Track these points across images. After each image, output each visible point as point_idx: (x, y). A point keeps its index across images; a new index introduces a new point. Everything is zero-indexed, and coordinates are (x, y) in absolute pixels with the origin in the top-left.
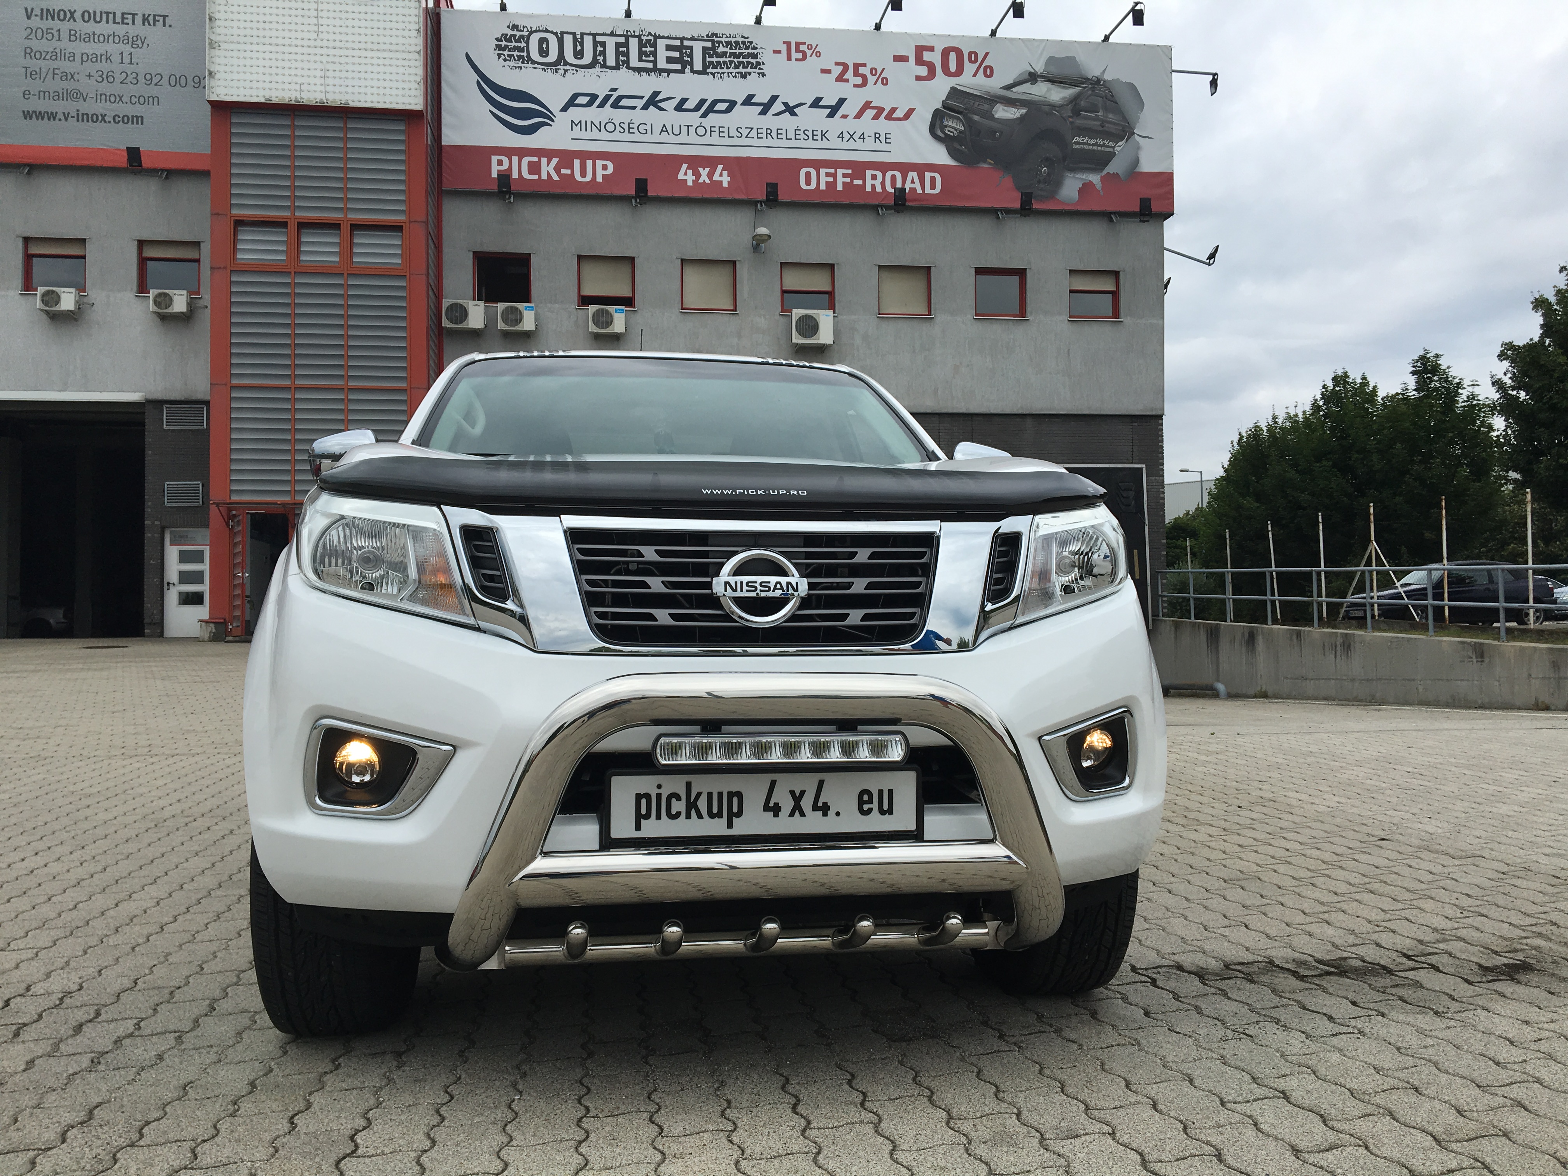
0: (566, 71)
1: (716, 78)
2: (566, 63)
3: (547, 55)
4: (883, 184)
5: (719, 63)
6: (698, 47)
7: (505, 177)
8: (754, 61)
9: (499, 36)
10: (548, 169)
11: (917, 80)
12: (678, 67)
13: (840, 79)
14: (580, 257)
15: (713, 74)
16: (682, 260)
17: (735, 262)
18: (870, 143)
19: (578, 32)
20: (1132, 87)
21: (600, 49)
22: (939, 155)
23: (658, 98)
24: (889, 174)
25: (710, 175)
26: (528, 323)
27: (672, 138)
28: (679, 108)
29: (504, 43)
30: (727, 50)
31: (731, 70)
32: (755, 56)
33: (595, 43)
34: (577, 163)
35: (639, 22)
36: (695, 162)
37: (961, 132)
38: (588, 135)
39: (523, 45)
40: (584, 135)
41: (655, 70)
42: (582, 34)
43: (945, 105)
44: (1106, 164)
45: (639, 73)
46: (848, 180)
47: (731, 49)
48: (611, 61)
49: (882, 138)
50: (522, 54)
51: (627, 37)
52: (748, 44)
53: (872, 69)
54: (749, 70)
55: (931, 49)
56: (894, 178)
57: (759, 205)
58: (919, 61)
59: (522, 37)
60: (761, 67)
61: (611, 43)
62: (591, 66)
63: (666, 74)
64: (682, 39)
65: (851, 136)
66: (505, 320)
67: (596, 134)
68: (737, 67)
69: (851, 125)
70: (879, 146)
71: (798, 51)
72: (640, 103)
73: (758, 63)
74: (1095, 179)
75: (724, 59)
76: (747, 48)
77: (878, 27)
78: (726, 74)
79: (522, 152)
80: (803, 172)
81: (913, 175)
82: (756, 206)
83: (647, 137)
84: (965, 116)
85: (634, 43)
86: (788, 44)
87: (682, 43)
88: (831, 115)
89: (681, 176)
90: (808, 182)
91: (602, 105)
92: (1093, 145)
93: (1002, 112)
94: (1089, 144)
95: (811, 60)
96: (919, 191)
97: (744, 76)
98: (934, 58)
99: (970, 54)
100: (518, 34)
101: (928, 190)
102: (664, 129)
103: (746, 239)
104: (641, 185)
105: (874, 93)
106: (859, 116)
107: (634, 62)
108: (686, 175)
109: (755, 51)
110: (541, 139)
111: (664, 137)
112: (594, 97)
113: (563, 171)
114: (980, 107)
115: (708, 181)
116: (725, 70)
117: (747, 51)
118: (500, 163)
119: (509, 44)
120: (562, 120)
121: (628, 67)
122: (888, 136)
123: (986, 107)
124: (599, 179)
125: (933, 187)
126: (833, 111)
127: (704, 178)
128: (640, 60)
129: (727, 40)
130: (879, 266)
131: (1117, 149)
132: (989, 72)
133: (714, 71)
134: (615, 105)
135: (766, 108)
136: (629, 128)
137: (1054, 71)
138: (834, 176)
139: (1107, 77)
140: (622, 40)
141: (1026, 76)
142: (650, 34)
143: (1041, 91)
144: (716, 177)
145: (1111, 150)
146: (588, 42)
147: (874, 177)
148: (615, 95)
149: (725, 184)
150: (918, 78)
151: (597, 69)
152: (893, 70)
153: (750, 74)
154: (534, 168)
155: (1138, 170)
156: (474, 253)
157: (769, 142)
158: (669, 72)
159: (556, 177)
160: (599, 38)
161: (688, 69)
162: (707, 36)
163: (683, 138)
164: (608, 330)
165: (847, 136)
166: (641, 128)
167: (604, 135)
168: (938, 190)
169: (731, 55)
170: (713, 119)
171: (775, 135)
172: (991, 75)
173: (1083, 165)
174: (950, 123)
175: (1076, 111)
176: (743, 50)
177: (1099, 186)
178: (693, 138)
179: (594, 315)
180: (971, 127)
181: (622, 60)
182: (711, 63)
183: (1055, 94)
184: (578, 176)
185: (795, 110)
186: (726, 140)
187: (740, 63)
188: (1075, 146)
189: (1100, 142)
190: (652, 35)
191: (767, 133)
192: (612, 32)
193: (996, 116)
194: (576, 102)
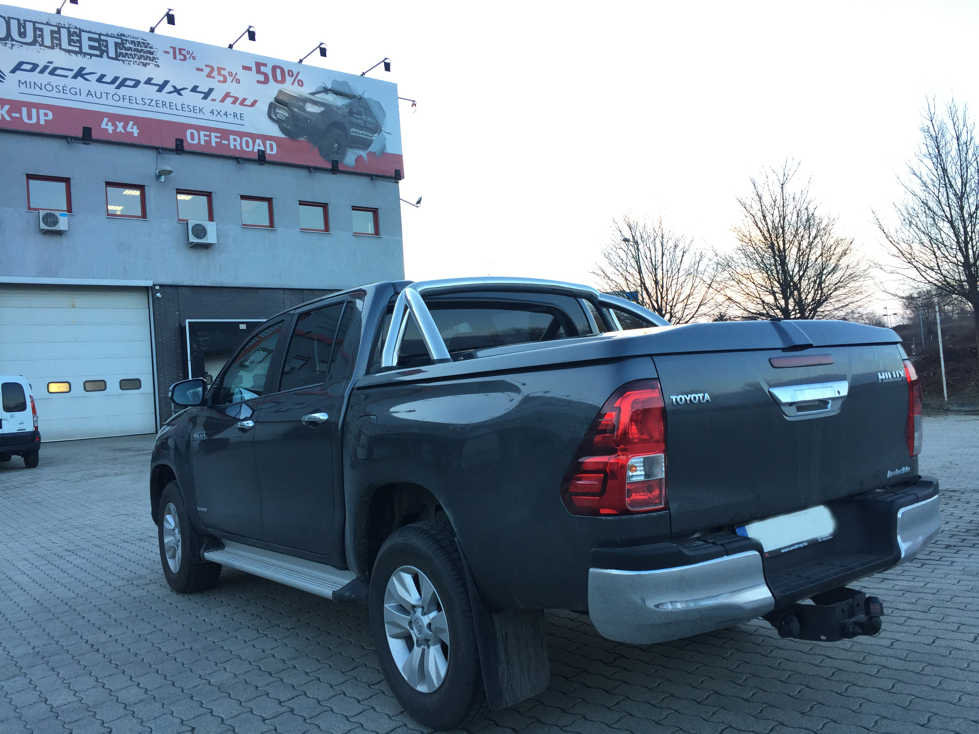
0: (13, 45)
1: (126, 64)
2: (13, 40)
4: (241, 145)
5: (126, 54)
6: (111, 42)
8: (151, 56)
10: (2, 112)
11: (257, 83)
12: (98, 53)
13: (209, 75)
14: (28, 176)
16: (106, 182)
17: (145, 187)
18: (230, 119)
19: (22, 19)
20: (379, 104)
21: (38, 33)
22: (274, 130)
23: (84, 72)
24: (244, 139)
25: (125, 127)
27: (95, 100)
30: (132, 46)
31: (136, 60)
32: (152, 53)
33: (35, 29)
34: (24, 110)
35: (67, 18)
36: (114, 118)
37: (286, 117)
38: (32, 91)
40: (28, 91)
41: (80, 52)
42: (25, 21)
43: (276, 100)
44: (369, 146)
45: (69, 53)
46: (219, 140)
47: (134, 45)
48: (48, 42)
49: (239, 116)
52: (147, 45)
53: (229, 72)
54: (148, 61)
55: (265, 65)
56: (247, 142)
58: (259, 71)
60: (156, 60)
61: (47, 30)
62: (33, 43)
63: (89, 57)
64: (100, 35)
65: (219, 113)
67: (37, 91)
68: (139, 58)
69: (217, 106)
70: (236, 121)
71: (180, 53)
72: (71, 74)
73: (154, 58)
74: (363, 153)
75: (130, 52)
76: (146, 47)
77: (231, 46)
78: (132, 62)
80: (189, 132)
81: (258, 141)
82: (159, 151)
83: (77, 97)
84: (289, 108)
85: (64, 32)
86: (174, 49)
87: (100, 37)
88: (205, 98)
89: (103, 126)
90: (193, 139)
91: (42, 71)
92: (361, 134)
93: (310, 108)
94: (359, 133)
95: (189, 61)
97: (145, 65)
98: (268, 70)
99: (289, 71)
101: (269, 151)
102: (89, 93)
103: (151, 172)
104: (87, 131)
105: (230, 87)
106: (223, 100)
107: (65, 45)
108: (107, 126)
109: (152, 50)
111: (89, 98)
112: (35, 66)
113: (14, 115)
114: (298, 103)
115: (123, 131)
116: (131, 59)
117: (146, 49)
120: (11, 79)
121: (61, 48)
122: (242, 115)
123: (301, 104)
124: (42, 122)
127: (120, 129)
128: (70, 44)
129: (132, 39)
130: (240, 195)
131: (374, 138)
132: (301, 83)
133: (123, 59)
134: (52, 73)
135: (161, 88)
136: (63, 90)
137: (337, 88)
138: (210, 136)
139: (366, 96)
140: (56, 29)
141: (322, 89)
143: (330, 98)
144: (129, 129)
145: (371, 138)
146: (29, 26)
147: (235, 140)
148: (51, 66)
149: (136, 135)
151: (37, 47)
153: (149, 64)
155: (385, 151)
157: (164, 110)
158: (91, 55)
159: (8, 118)
160: (37, 25)
161: (105, 55)
162: (118, 35)
163: (103, 100)
164: (56, 228)
165: (216, 113)
166: (73, 91)
167: (44, 92)
168: (275, 152)
169: (135, 50)
170: (123, 91)
171: (168, 106)
172: (302, 85)
173: (358, 145)
174: (280, 112)
175: (351, 113)
176: (143, 48)
177: (366, 158)
178: (111, 102)
179: (43, 217)
180: (292, 115)
181: (56, 43)
182: (121, 53)
183: (339, 102)
184: (26, 120)
185: (181, 92)
186: (135, 106)
187: (142, 56)
188: (352, 133)
189: (365, 133)
190: (77, 29)
191: (163, 104)
192: (48, 22)
193: (307, 110)
194: (22, 67)
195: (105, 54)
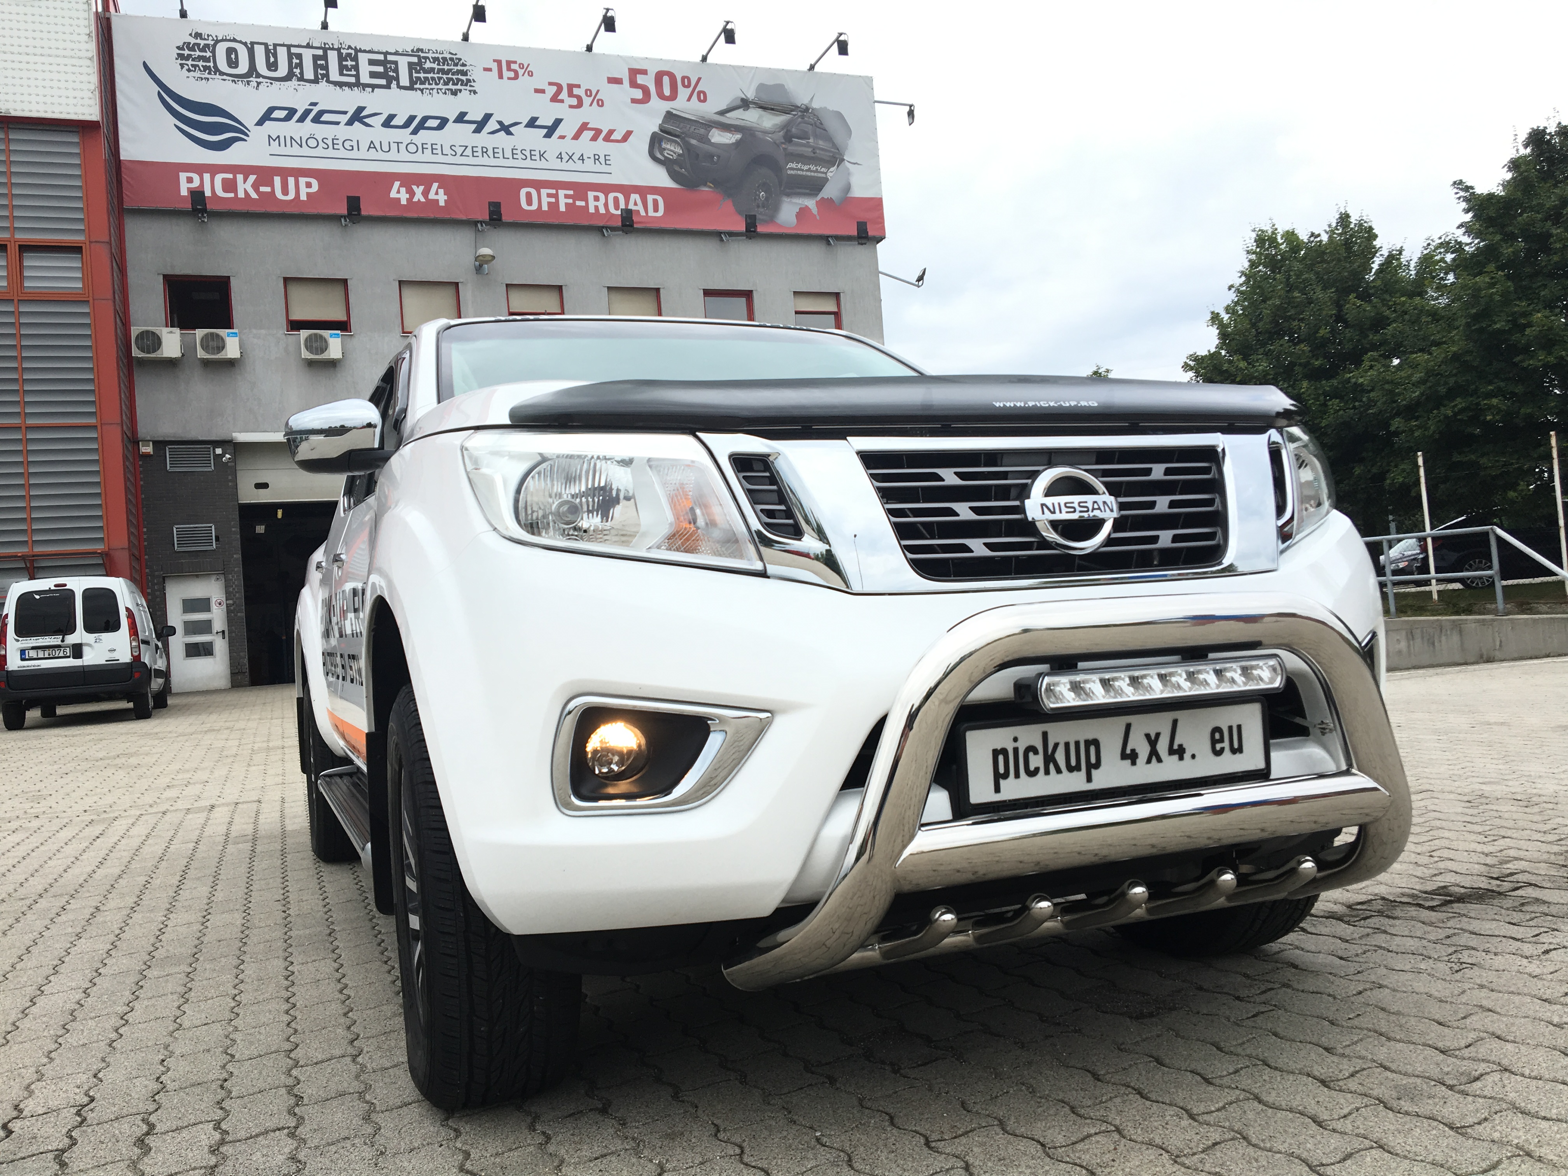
0: (259, 84)
1: (425, 95)
2: (259, 76)
3: (236, 67)
4: (606, 205)
5: (426, 79)
6: (403, 64)
7: (197, 195)
8: (464, 78)
9: (180, 44)
10: (245, 187)
11: (632, 103)
12: (383, 82)
13: (555, 99)
14: (286, 280)
15: (422, 90)
16: (400, 282)
17: (457, 284)
18: (589, 165)
19: (270, 43)
20: (839, 116)
21: (295, 61)
22: (660, 178)
23: (363, 114)
24: (611, 196)
25: (425, 193)
26: (232, 350)
27: (381, 155)
28: (387, 124)
29: (186, 52)
30: (435, 66)
31: (440, 86)
32: (465, 73)
33: (290, 56)
34: (277, 180)
35: (337, 34)
36: (409, 180)
37: (679, 155)
38: (288, 151)
39: (208, 54)
40: (282, 150)
41: (358, 84)
42: (275, 45)
43: (662, 129)
44: (820, 189)
45: (341, 87)
46: (570, 201)
47: (439, 64)
48: (309, 74)
49: (602, 160)
50: (208, 64)
51: (325, 50)
52: (456, 61)
53: (586, 91)
54: (459, 87)
55: (644, 72)
56: (616, 200)
57: (479, 225)
58: (634, 84)
59: (207, 46)
60: (472, 84)
61: (307, 56)
62: (288, 78)
63: (371, 89)
64: (386, 54)
65: (571, 157)
66: (205, 348)
67: (296, 150)
68: (446, 84)
69: (569, 146)
70: (598, 167)
71: (509, 69)
72: (344, 119)
73: (469, 81)
74: (811, 203)
75: (432, 75)
76: (456, 65)
77: (589, 48)
78: (435, 91)
79: (214, 169)
80: (523, 192)
81: (635, 197)
82: (476, 226)
83: (354, 154)
84: (683, 139)
85: (333, 56)
86: (499, 62)
87: (385, 57)
88: (548, 135)
89: (393, 194)
90: (529, 202)
91: (302, 120)
92: (806, 171)
93: (718, 137)
94: (803, 170)
95: (524, 79)
96: (643, 213)
97: (455, 93)
98: (648, 81)
99: (683, 78)
100: (202, 43)
101: (651, 213)
102: (372, 146)
103: (469, 261)
104: (354, 204)
105: (589, 114)
106: (576, 137)
107: (334, 75)
108: (399, 193)
109: (465, 69)
110: (234, 155)
111: (372, 154)
112: (292, 112)
113: (263, 189)
114: (696, 131)
115: (423, 200)
116: (434, 86)
117: (456, 68)
118: (190, 180)
119: (192, 53)
120: (258, 134)
121: (328, 81)
122: (607, 158)
123: (702, 131)
124: (303, 197)
125: (656, 210)
126: (551, 131)
127: (419, 196)
128: (341, 74)
129: (434, 55)
130: (608, 288)
131: (830, 175)
132: (703, 97)
133: (422, 87)
134: (317, 120)
135: (480, 126)
136: (333, 144)
137: (766, 98)
138: (556, 196)
139: (815, 105)
140: (320, 52)
141: (739, 103)
142: (350, 47)
143: (752, 117)
144: (432, 196)
145: (823, 175)
146: (282, 53)
147: (597, 199)
148: (316, 110)
149: (442, 203)
150: (634, 101)
151: (294, 82)
152: (608, 92)
153: (460, 91)
154: (230, 185)
155: (849, 195)
156: (165, 276)
157: (485, 160)
158: (374, 87)
159: (254, 195)
160: (293, 50)
161: (394, 85)
162: (413, 51)
163: (393, 155)
164: (324, 356)
165: (566, 157)
166: (347, 144)
167: (305, 151)
168: (661, 213)
169: (439, 71)
170: (424, 136)
171: (491, 154)
172: (705, 100)
173: (798, 190)
174: (668, 146)
175: (788, 138)
176: (452, 67)
177: (815, 210)
178: (404, 155)
179: (306, 340)
180: (689, 150)
181: (321, 74)
182: (418, 78)
183: (769, 122)
184: (279, 194)
185: (511, 129)
186: (440, 158)
187: (449, 80)
188: (789, 172)
189: (813, 168)
190: (352, 49)
191: (483, 152)
192: (308, 44)
193: (713, 141)
194: (273, 116)
195: (394, 82)
